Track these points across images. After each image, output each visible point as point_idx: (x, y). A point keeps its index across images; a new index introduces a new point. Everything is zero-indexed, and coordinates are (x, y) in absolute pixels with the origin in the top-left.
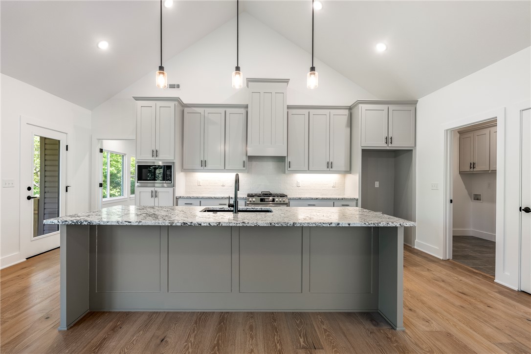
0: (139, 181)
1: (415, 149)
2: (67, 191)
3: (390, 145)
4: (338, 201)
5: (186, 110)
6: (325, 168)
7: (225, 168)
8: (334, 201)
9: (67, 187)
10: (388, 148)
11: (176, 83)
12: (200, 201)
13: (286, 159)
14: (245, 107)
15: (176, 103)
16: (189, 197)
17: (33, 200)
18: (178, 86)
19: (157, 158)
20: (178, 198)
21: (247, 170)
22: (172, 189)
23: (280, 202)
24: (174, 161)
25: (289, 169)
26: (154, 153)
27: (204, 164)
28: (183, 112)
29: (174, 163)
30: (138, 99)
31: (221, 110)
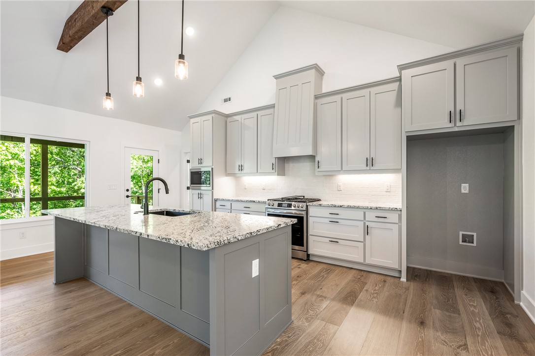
0: (192, 185)
1: (520, 124)
2: (159, 193)
3: (459, 124)
4: (371, 210)
5: (229, 119)
6: (364, 166)
7: (257, 172)
8: (365, 210)
9: (159, 189)
10: (456, 129)
11: (228, 97)
12: (231, 203)
13: (316, 158)
14: (272, 106)
15: (213, 115)
16: (223, 200)
17: (130, 198)
18: (230, 99)
19: (202, 165)
20: (216, 200)
21: (276, 173)
22: (211, 192)
23: (298, 209)
24: (213, 167)
25: (318, 170)
26: (200, 161)
27: (241, 168)
28: (226, 122)
29: (212, 168)
30: (191, 117)
31: (254, 114)
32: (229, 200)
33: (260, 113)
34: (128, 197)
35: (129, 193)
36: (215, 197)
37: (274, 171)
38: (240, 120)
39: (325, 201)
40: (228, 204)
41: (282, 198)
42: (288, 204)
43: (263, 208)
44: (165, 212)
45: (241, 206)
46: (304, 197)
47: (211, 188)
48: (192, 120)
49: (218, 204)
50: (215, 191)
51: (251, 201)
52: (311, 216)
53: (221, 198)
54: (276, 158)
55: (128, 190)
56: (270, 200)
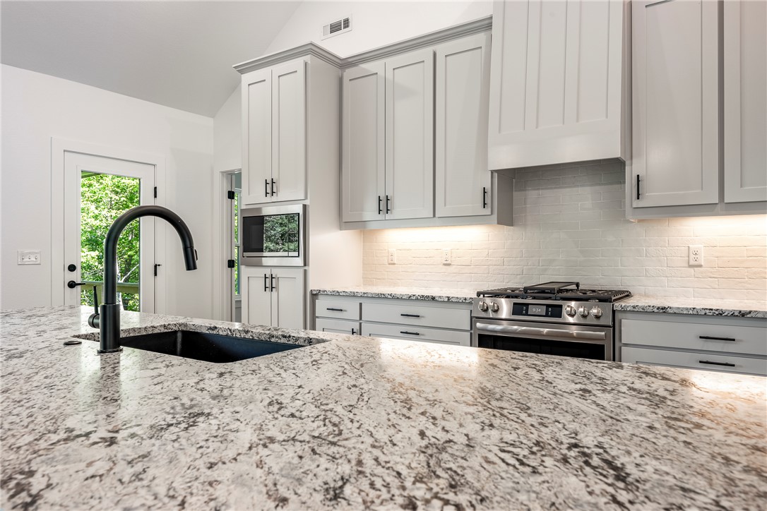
0: (246, 254)
2: (156, 274)
7: (434, 216)
9: (156, 266)
11: (341, 18)
12: (361, 304)
13: (627, 168)
14: (486, 25)
15: (308, 58)
16: (336, 294)
17: (79, 288)
18: (346, 23)
19: (274, 198)
20: (315, 296)
21: (495, 216)
22: (301, 271)
23: (583, 321)
24: (307, 202)
25: (636, 204)
26: (269, 187)
27: (385, 205)
28: (341, 80)
29: (305, 207)
30: (243, 70)
31: (426, 53)
32: (353, 295)
33: (442, 48)
34: (72, 285)
35: (76, 276)
36: (313, 286)
37: (487, 211)
38: (381, 73)
39: (646, 295)
40: (351, 308)
41: (526, 289)
42: (548, 306)
43: (461, 318)
44: (179, 335)
45: (392, 312)
46: (577, 285)
47: (299, 261)
48: (247, 78)
49: (322, 305)
50: (311, 269)
51: (424, 299)
52: (626, 345)
53: (329, 288)
54: (492, 172)
55: (72, 268)
56: (484, 293)
